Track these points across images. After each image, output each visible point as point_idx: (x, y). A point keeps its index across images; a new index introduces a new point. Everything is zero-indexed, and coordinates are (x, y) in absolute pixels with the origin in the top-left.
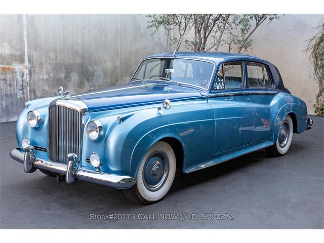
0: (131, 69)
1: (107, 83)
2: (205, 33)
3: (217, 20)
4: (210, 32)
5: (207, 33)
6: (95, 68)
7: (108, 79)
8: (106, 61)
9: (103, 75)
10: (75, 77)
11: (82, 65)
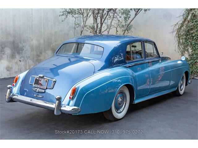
0: (52, 45)
1: (34, 55)
2: (101, 20)
3: (109, 11)
4: (105, 19)
5: (103, 20)
6: (24, 44)
7: (35, 53)
8: (32, 40)
9: (30, 50)
10: (8, 51)
11: (14, 43)
